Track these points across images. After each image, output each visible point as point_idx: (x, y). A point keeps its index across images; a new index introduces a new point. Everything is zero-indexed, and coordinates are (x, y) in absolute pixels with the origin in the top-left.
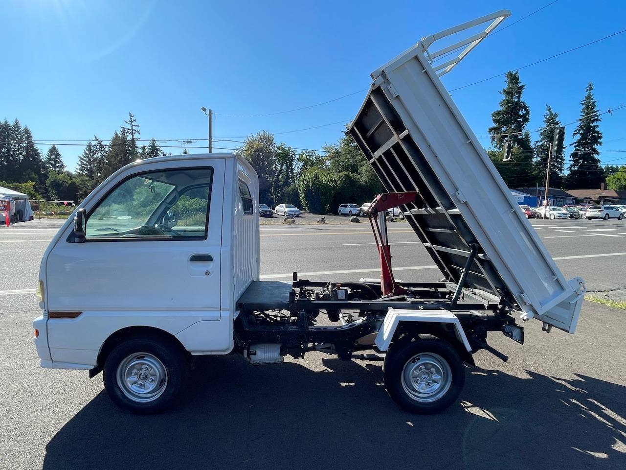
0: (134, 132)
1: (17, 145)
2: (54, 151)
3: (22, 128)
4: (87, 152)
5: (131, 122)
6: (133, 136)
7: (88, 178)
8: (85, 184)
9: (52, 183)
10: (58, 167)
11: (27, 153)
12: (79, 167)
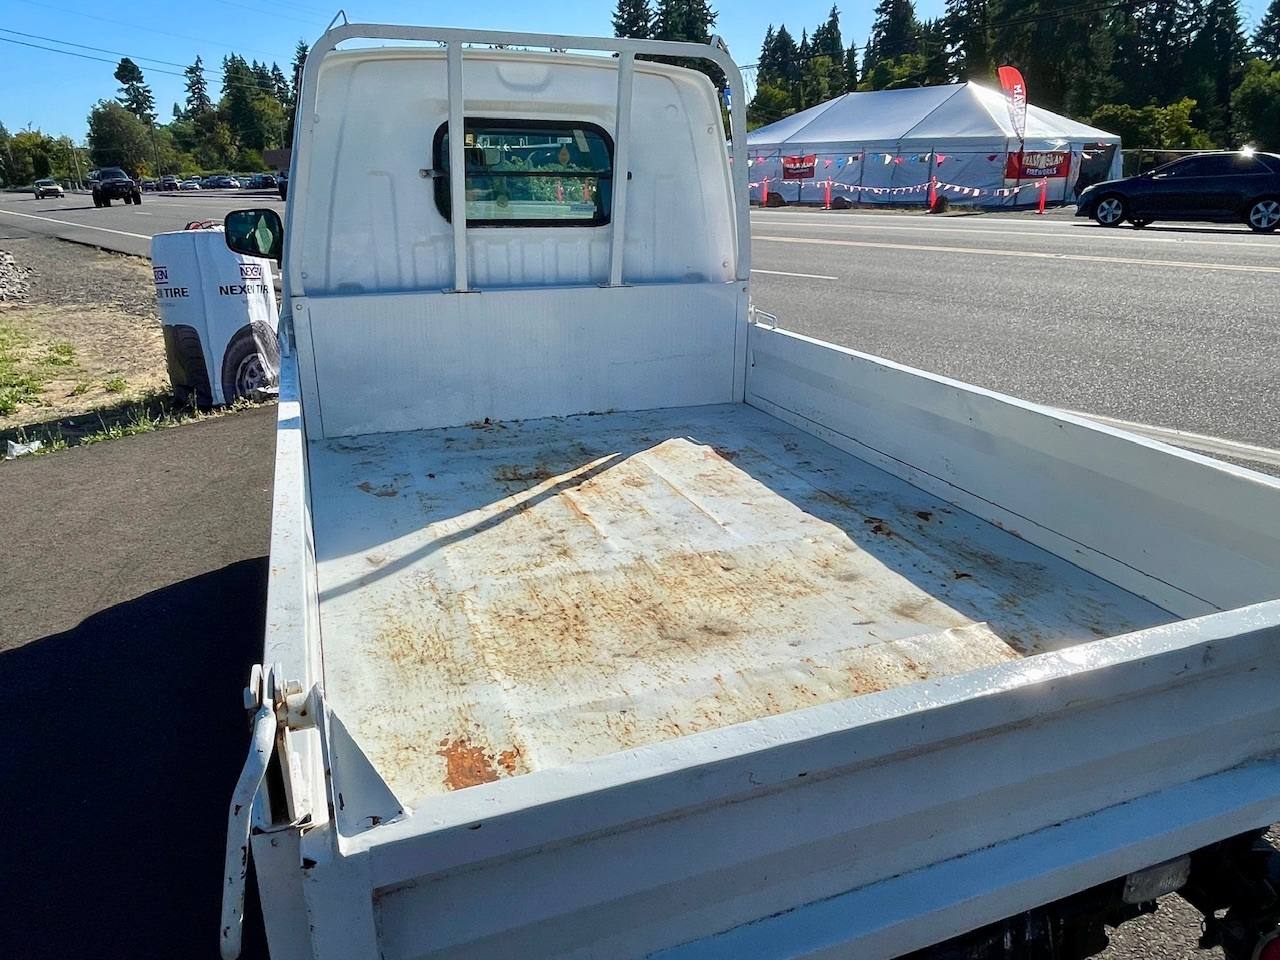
1: (1192, 5)
9: (1245, 99)
11: (1211, 22)
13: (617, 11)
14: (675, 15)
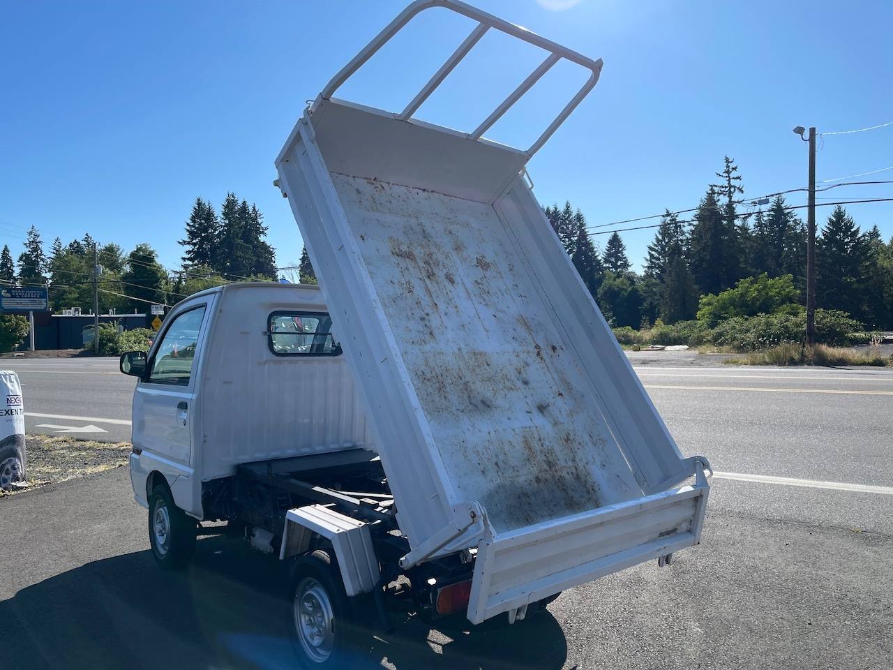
0: (732, 189)
1: (567, 240)
2: (615, 242)
3: (574, 214)
4: (660, 237)
5: (728, 172)
6: (730, 197)
7: (658, 281)
8: (652, 291)
9: (605, 294)
10: (619, 267)
11: (579, 249)
12: (646, 264)
13: (189, 222)
14: (236, 227)
